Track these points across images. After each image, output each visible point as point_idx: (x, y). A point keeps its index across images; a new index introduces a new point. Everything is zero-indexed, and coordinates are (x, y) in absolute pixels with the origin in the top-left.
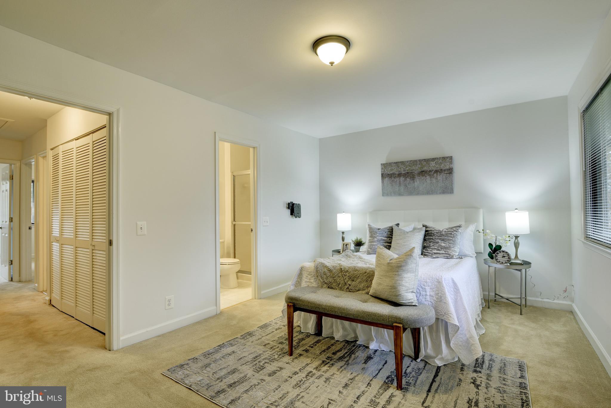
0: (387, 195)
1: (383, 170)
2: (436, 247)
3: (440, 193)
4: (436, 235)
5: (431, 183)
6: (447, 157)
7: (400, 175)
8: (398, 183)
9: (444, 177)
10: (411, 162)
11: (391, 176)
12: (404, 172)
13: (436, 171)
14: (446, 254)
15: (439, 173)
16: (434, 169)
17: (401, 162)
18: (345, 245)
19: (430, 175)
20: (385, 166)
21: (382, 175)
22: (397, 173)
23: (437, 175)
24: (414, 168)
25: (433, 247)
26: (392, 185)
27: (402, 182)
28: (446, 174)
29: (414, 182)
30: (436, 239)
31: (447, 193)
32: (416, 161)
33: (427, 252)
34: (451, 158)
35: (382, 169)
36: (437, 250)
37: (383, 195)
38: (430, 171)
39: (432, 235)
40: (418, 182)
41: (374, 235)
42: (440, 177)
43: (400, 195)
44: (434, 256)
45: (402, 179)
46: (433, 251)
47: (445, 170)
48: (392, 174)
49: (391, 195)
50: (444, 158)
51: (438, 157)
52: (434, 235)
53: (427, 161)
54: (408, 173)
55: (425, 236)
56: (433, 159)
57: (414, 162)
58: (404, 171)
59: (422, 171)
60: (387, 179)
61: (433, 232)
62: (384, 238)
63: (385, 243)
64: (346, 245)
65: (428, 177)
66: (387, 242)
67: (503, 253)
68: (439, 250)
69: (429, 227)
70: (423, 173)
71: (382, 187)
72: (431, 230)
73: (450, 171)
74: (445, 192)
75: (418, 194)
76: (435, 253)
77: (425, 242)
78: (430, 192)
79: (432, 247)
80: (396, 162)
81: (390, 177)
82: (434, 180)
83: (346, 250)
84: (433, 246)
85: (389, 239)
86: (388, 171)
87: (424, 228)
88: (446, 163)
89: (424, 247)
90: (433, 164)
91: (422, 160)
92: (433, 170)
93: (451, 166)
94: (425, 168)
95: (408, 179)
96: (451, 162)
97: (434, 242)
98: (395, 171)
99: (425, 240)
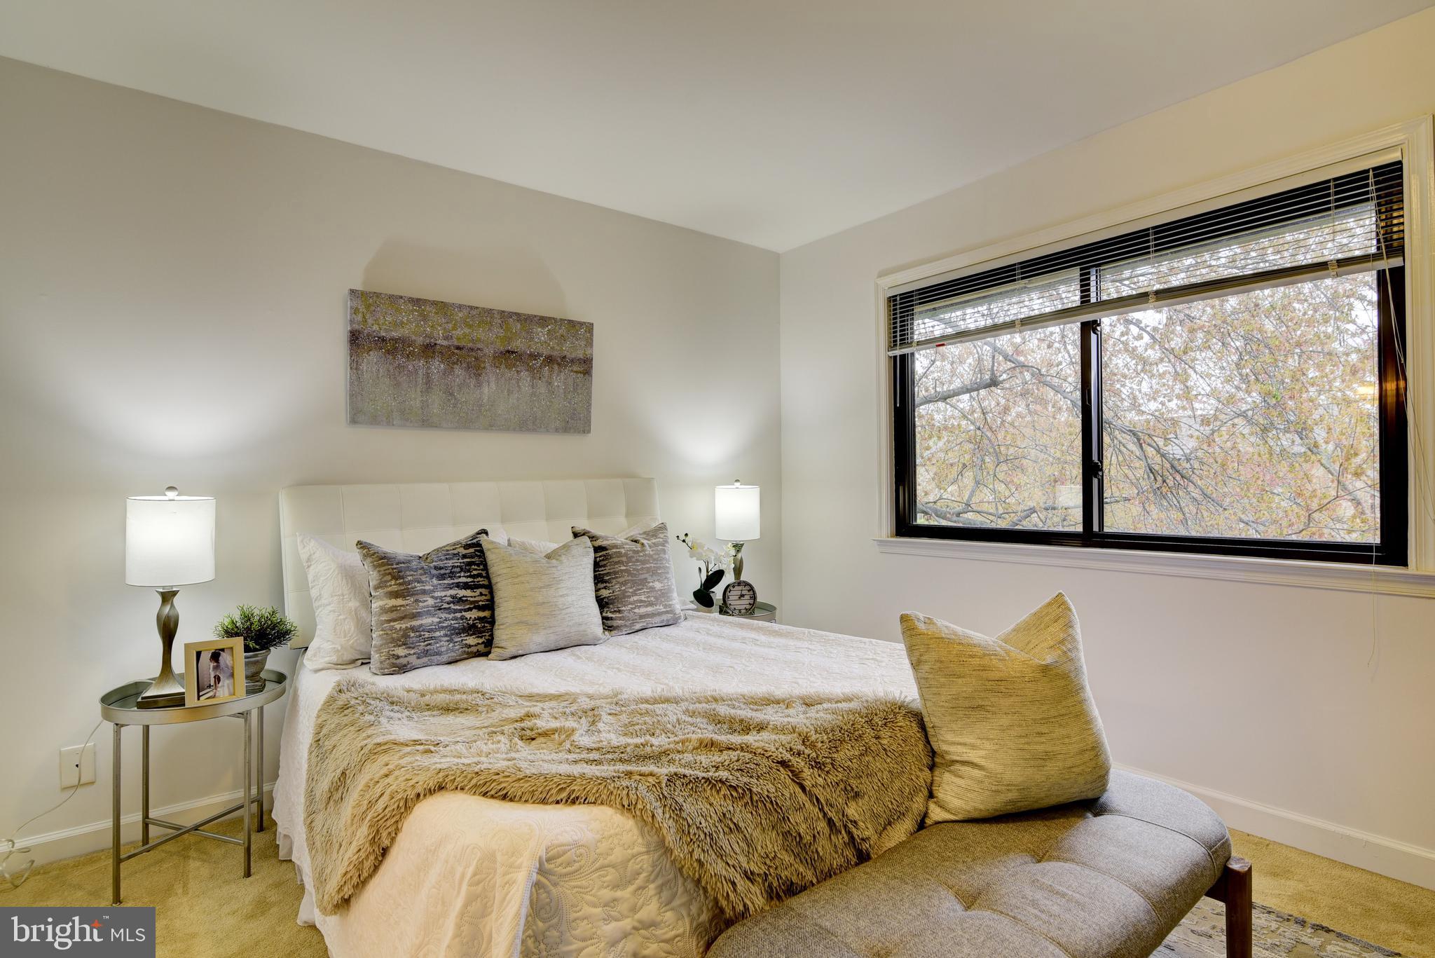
0: (374, 421)
1: (360, 317)
2: (643, 598)
3: (557, 430)
4: (634, 560)
5: (533, 394)
6: (582, 324)
7: (429, 349)
8: (420, 381)
9: (570, 381)
10: (474, 312)
11: (392, 347)
12: (445, 343)
13: (550, 360)
14: (667, 612)
15: (556, 367)
16: (546, 352)
17: (434, 303)
18: (206, 657)
19: (531, 369)
20: (364, 300)
21: (355, 339)
22: (420, 340)
23: (551, 370)
24: (480, 333)
25: (635, 598)
26: (398, 384)
27: (435, 377)
28: (576, 372)
29: (479, 385)
30: (637, 570)
31: (575, 432)
32: (490, 312)
33: (620, 619)
34: (590, 328)
35: (355, 311)
36: (647, 606)
37: (354, 421)
38: (534, 356)
39: (624, 559)
40: (493, 385)
41: (419, 587)
42: (561, 379)
43: (426, 423)
44: (638, 627)
45: (437, 366)
46: (636, 611)
47: (572, 361)
48: (396, 340)
49: (389, 423)
50: (572, 324)
51: (558, 316)
52: (629, 559)
53: (528, 320)
54: (458, 348)
55: (596, 565)
56: (543, 321)
57: (486, 315)
58: (446, 338)
59: (508, 351)
60: (372, 360)
61: (623, 551)
62: (462, 593)
63: (470, 609)
64: (215, 656)
65: (524, 374)
66: (475, 607)
67: (740, 588)
68: (651, 604)
69: (602, 537)
70: (508, 357)
71: (352, 384)
72: (615, 546)
73: (585, 366)
74: (570, 428)
75: (491, 426)
76: (642, 617)
77: (601, 586)
78: (528, 424)
79: (632, 599)
80: (418, 300)
81: (388, 352)
82: (542, 388)
83: (218, 679)
84: (636, 595)
85: (478, 591)
86: (381, 325)
87: (586, 539)
88: (577, 340)
89: (602, 603)
90: (541, 334)
91: (511, 314)
92: (539, 355)
93: (588, 352)
94: (518, 344)
95: (458, 370)
96: (590, 342)
97: (634, 582)
98: (409, 328)
99: (599, 580)
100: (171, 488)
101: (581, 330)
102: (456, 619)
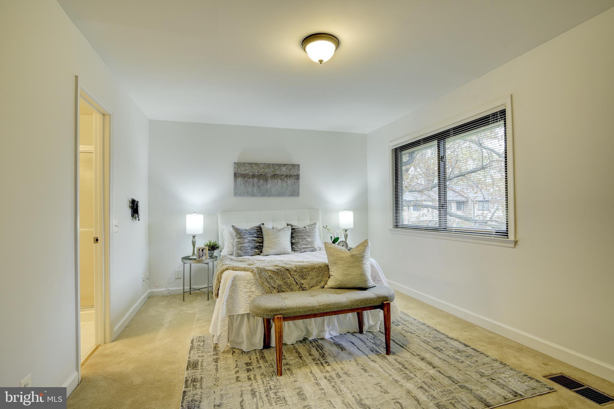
0: (240, 195)
1: (236, 169)
2: (304, 243)
3: (289, 196)
4: (302, 232)
5: (282, 186)
6: (296, 165)
7: (254, 176)
8: (251, 184)
9: (293, 182)
10: (265, 165)
11: (244, 176)
12: (258, 174)
13: (287, 176)
14: (312, 247)
15: (288, 178)
16: (285, 174)
17: (255, 164)
18: (201, 250)
19: (281, 179)
20: (238, 165)
21: (235, 174)
22: (251, 174)
23: (287, 179)
24: (267, 170)
25: (302, 243)
26: (245, 186)
27: (255, 183)
28: (295, 179)
29: (267, 184)
30: (303, 235)
31: (295, 196)
32: (269, 164)
33: (297, 248)
34: (299, 166)
35: (235, 168)
36: (305, 245)
37: (235, 195)
38: (282, 175)
39: (300, 232)
40: (271, 184)
41: (244, 236)
42: (290, 181)
43: (253, 195)
44: (303, 251)
45: (256, 180)
46: (302, 246)
47: (293, 176)
48: (245, 174)
49: (244, 195)
50: (293, 165)
51: (289, 163)
52: (301, 232)
53: (280, 165)
54: (261, 175)
55: (292, 233)
56: (285, 165)
57: (268, 165)
58: (258, 173)
59: (275, 175)
60: (239, 180)
61: (299, 230)
62: (255, 239)
63: (257, 243)
64: (202, 250)
65: (279, 181)
66: (258, 242)
67: (343, 243)
68: (307, 245)
69: (294, 226)
70: (275, 176)
71: (234, 186)
72: (298, 228)
73: (297, 177)
74: (293, 195)
75: (270, 196)
76: (303, 248)
77: (293, 239)
78: (280, 194)
79: (301, 243)
80: (251, 163)
81: (243, 177)
82: (284, 184)
83: (203, 255)
84: (302, 242)
85: (259, 239)
86: (242, 171)
87: (290, 227)
88: (295, 170)
89: (292, 244)
90: (284, 169)
91: (275, 164)
92: (284, 175)
93: (298, 173)
94: (277, 172)
95: (261, 181)
96: (299, 170)
97: (302, 239)
98: (249, 171)
99: (292, 237)
100: (195, 213)
101: (296, 167)
102: (253, 245)
